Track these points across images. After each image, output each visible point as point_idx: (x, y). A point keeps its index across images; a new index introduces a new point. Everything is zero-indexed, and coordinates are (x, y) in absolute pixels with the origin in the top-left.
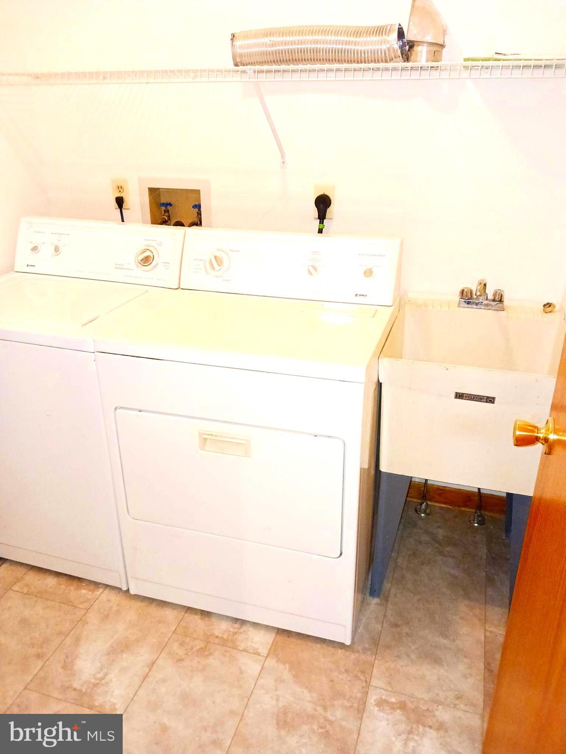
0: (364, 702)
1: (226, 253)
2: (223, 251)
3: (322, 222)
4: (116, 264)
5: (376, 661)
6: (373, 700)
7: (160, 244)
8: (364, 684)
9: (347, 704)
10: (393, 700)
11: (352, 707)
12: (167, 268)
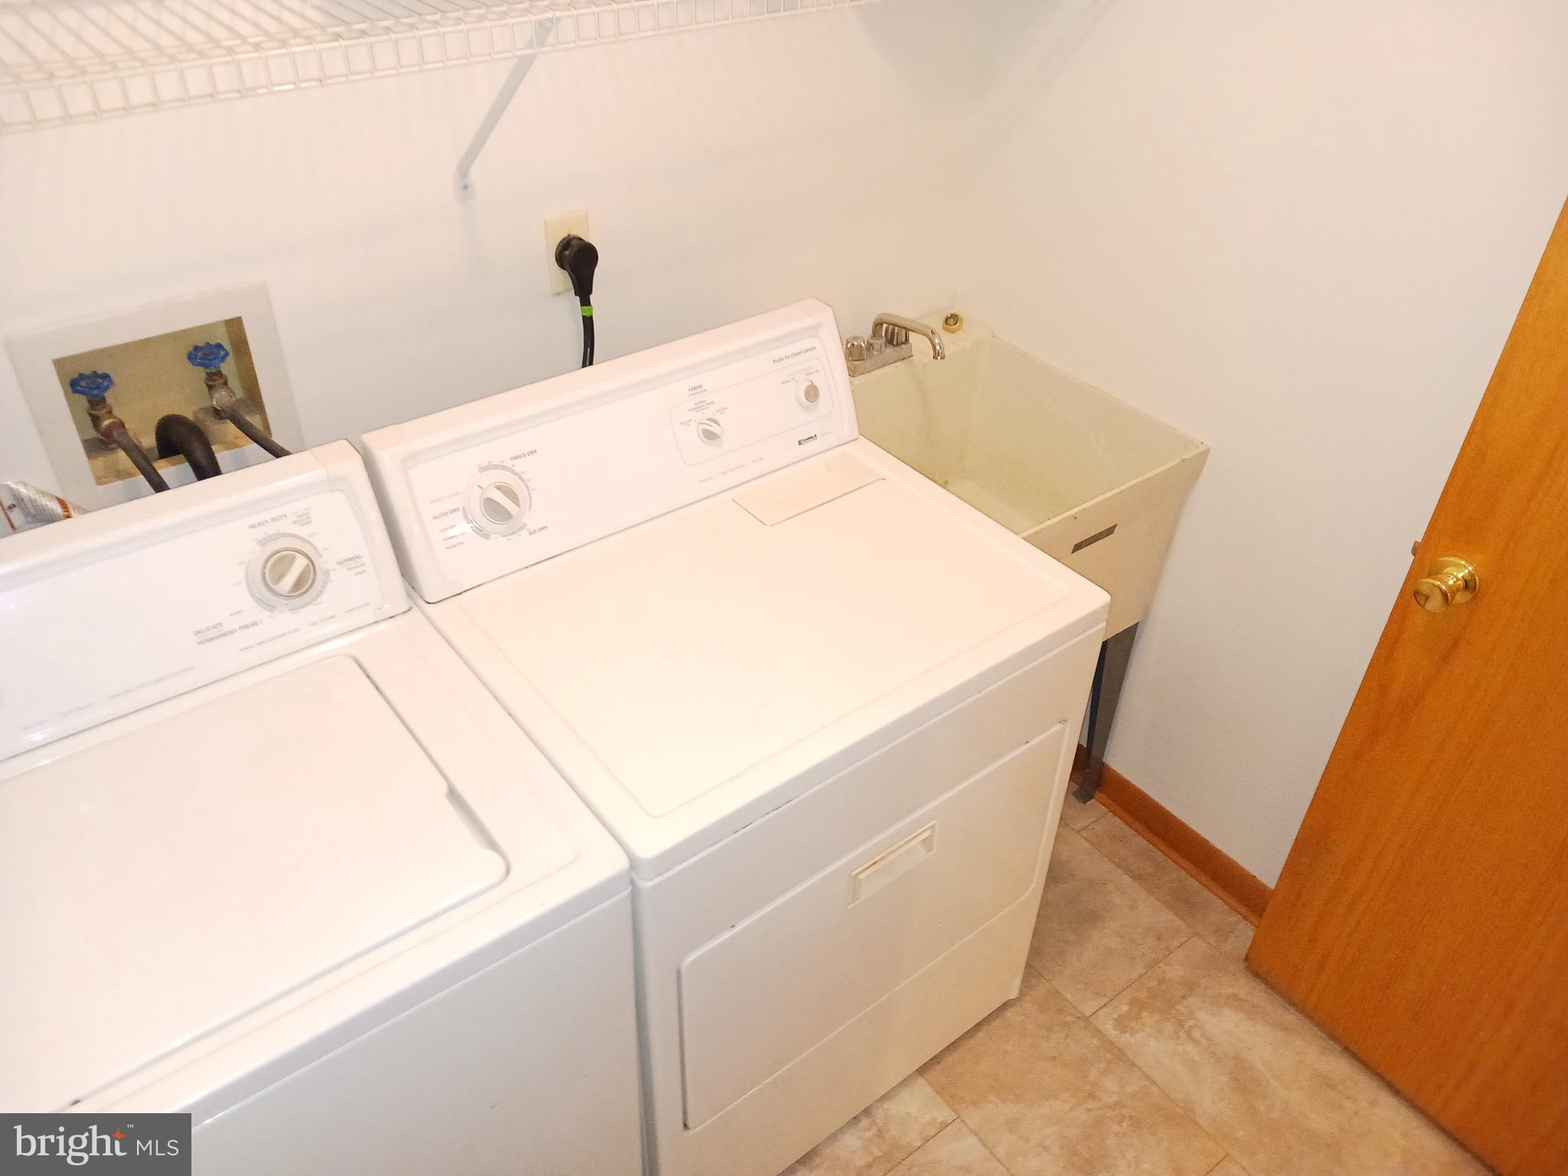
0: (1109, 1045)
1: (505, 468)
2: (496, 467)
3: (585, 302)
4: (198, 633)
5: (1053, 983)
6: (1113, 1033)
7: (304, 519)
8: (1082, 1024)
9: (1103, 1065)
10: (1125, 1008)
11: (1109, 1062)
12: (358, 570)
